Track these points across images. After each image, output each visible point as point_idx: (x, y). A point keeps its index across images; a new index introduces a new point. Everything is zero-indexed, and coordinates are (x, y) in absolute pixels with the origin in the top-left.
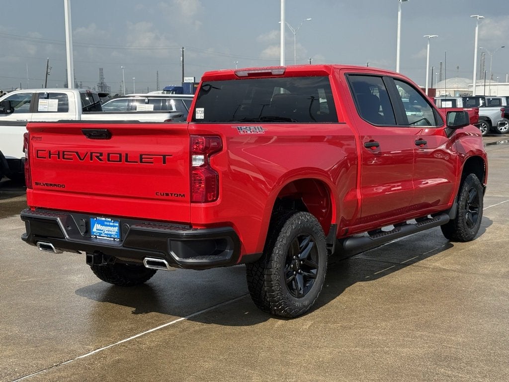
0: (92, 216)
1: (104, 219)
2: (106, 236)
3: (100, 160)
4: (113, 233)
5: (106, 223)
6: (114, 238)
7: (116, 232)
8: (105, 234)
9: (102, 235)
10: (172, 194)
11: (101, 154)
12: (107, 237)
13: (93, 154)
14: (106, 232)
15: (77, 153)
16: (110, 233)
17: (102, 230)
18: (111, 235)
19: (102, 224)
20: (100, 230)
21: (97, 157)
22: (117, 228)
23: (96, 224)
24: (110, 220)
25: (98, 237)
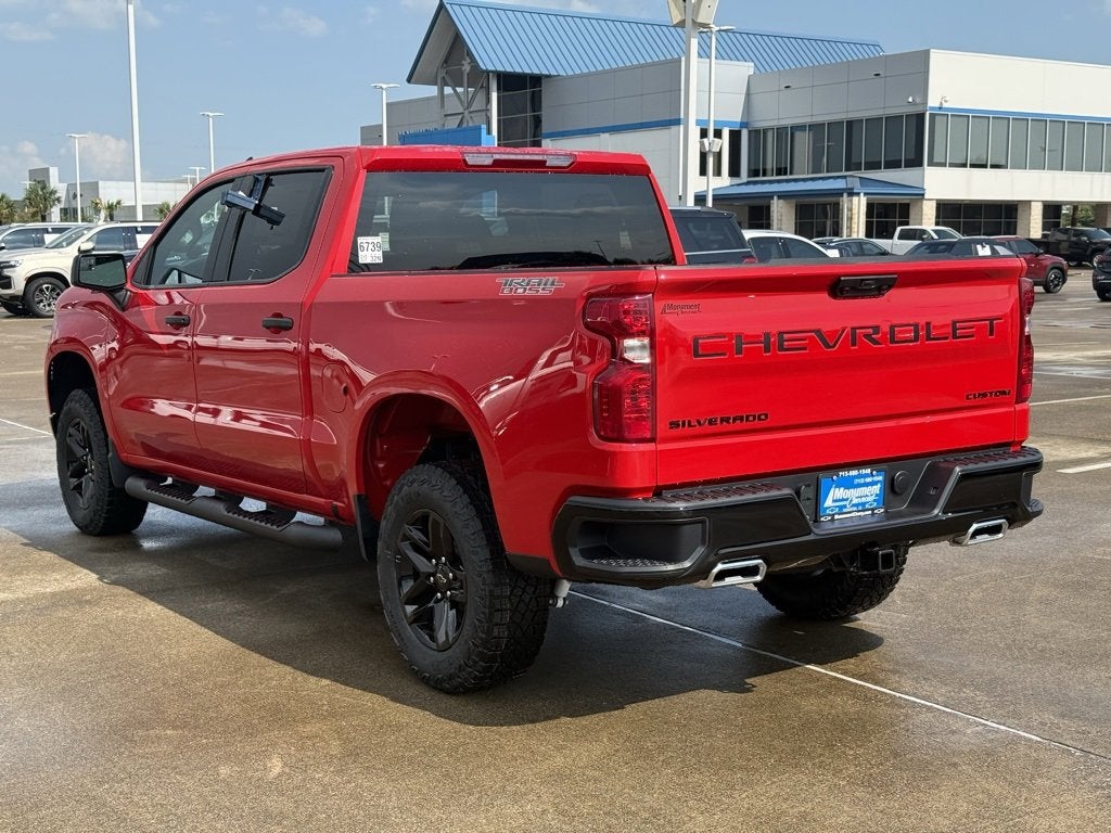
0: (826, 473)
1: (854, 473)
2: (855, 509)
3: (876, 342)
4: (869, 499)
5: (857, 481)
6: (873, 510)
7: (877, 495)
8: (854, 505)
9: (845, 510)
10: (991, 393)
11: (876, 329)
12: (858, 511)
13: (858, 331)
14: (855, 501)
15: (818, 331)
16: (864, 500)
17: (847, 500)
18: (863, 504)
19: (849, 484)
20: (843, 500)
21: (867, 336)
22: (879, 485)
23: (832, 490)
24: (868, 471)
25: (836, 517)
